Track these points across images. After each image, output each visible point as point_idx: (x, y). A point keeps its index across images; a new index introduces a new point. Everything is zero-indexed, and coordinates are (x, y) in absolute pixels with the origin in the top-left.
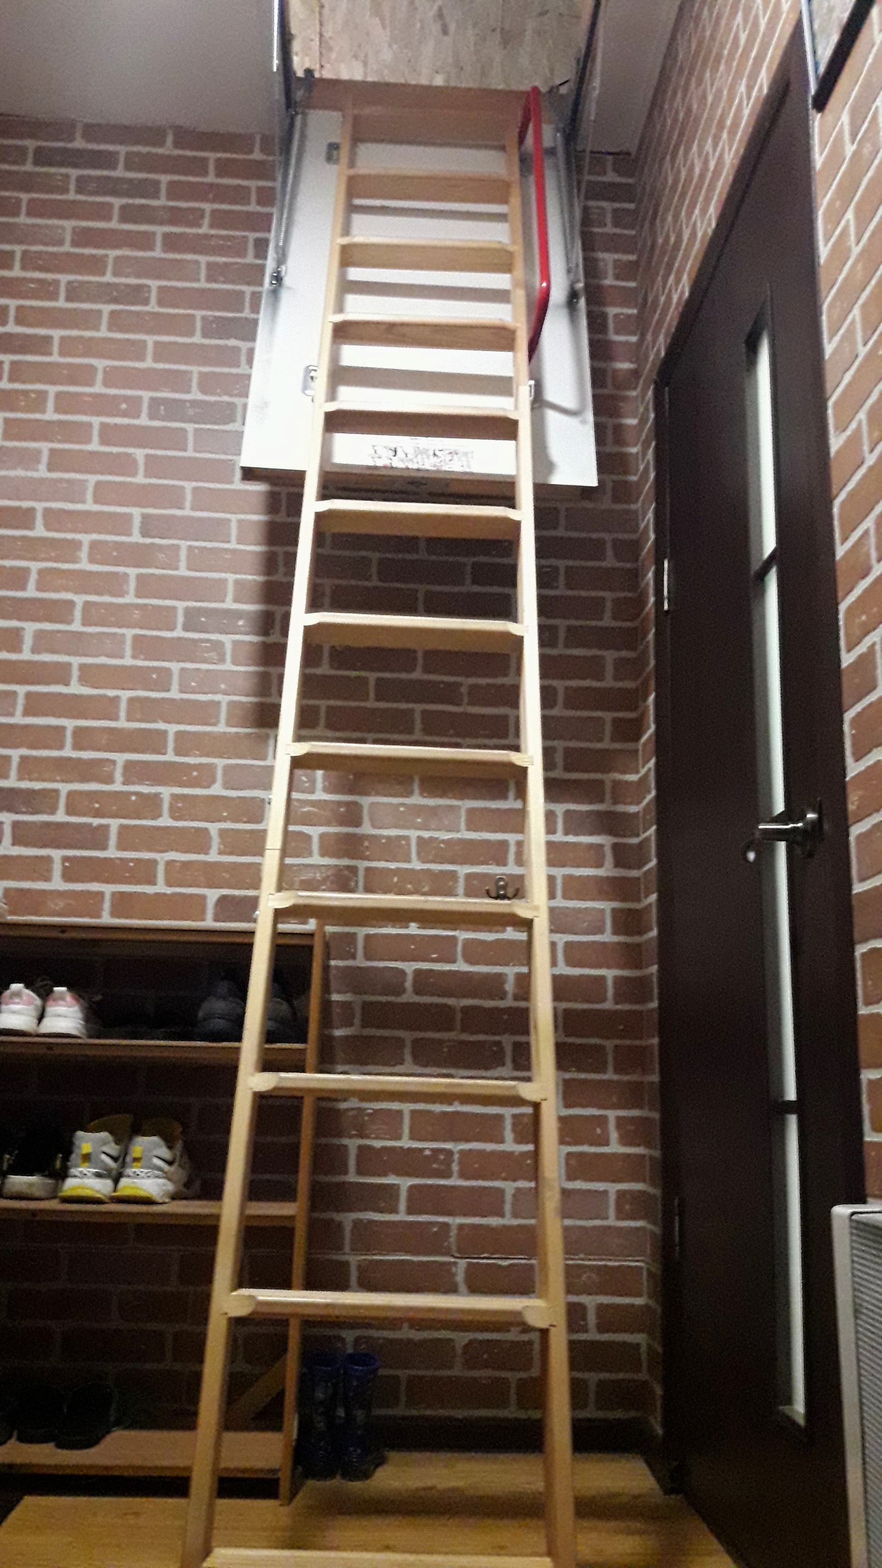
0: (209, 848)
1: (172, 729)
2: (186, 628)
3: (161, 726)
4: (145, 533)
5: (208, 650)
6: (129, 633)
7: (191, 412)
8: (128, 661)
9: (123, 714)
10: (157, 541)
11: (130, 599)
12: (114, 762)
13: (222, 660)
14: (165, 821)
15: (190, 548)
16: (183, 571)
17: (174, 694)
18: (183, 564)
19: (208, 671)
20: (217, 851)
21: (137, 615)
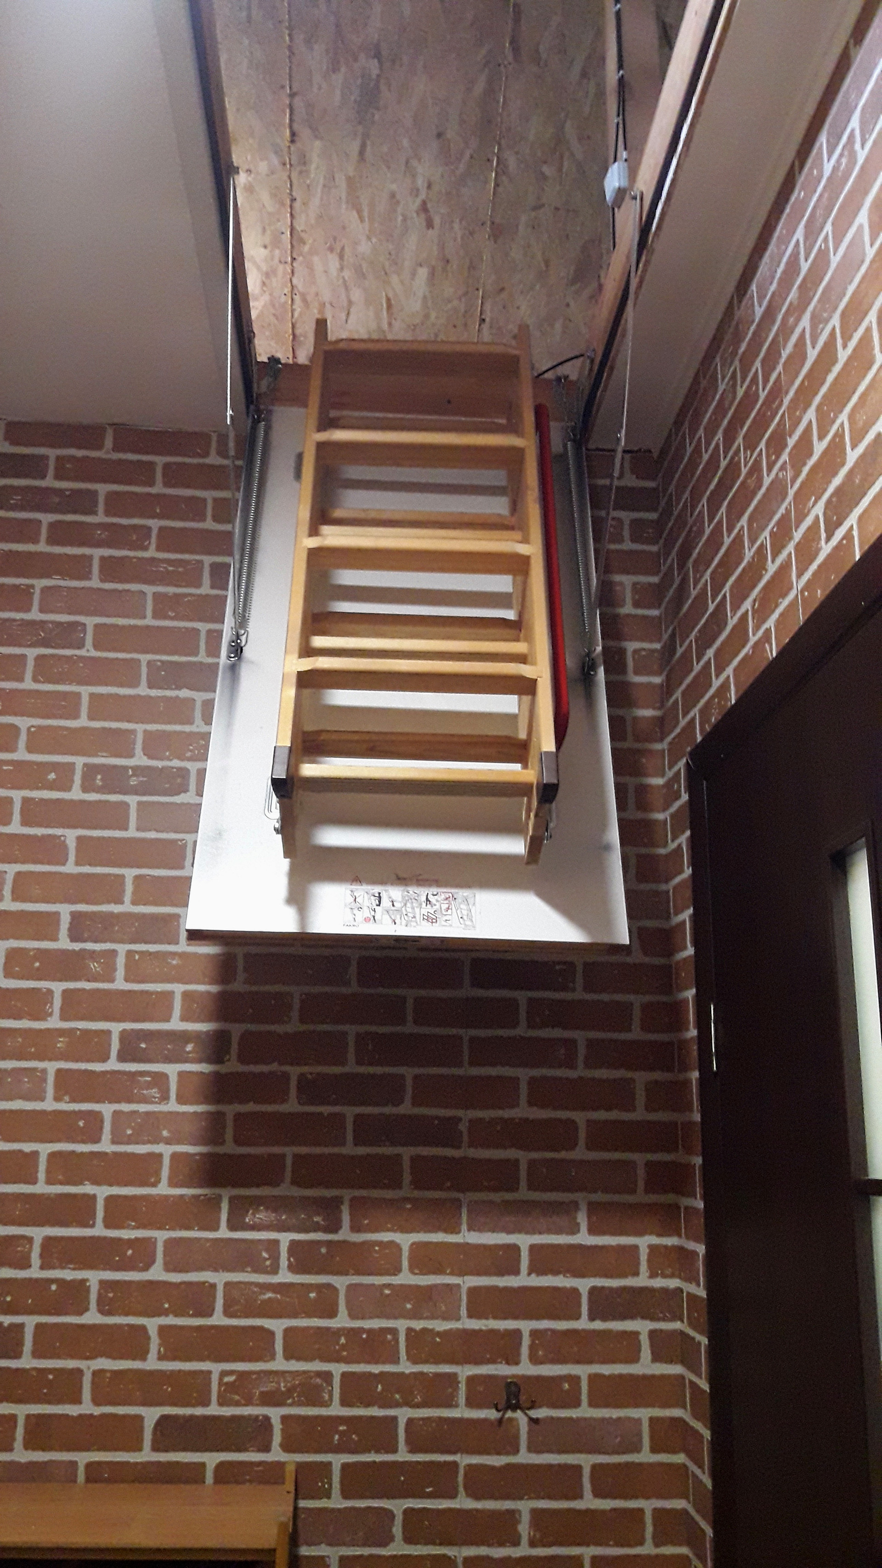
0: (147, 1352)
1: (102, 1192)
2: (122, 1058)
3: (88, 1189)
4: (74, 937)
5: (149, 1085)
6: (52, 1067)
7: (133, 782)
8: (49, 1104)
9: (42, 1175)
10: (90, 946)
11: (54, 1022)
12: (30, 1240)
13: (165, 1098)
14: (92, 1317)
15: (130, 953)
16: (120, 984)
17: (105, 1146)
18: (120, 972)
19: (147, 1114)
20: (156, 1356)
21: (61, 1043)
